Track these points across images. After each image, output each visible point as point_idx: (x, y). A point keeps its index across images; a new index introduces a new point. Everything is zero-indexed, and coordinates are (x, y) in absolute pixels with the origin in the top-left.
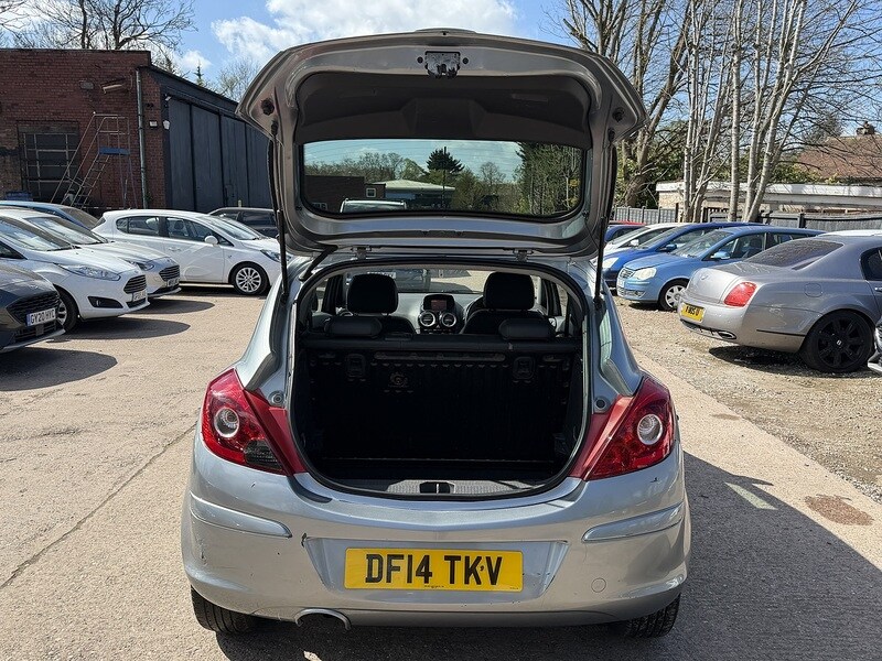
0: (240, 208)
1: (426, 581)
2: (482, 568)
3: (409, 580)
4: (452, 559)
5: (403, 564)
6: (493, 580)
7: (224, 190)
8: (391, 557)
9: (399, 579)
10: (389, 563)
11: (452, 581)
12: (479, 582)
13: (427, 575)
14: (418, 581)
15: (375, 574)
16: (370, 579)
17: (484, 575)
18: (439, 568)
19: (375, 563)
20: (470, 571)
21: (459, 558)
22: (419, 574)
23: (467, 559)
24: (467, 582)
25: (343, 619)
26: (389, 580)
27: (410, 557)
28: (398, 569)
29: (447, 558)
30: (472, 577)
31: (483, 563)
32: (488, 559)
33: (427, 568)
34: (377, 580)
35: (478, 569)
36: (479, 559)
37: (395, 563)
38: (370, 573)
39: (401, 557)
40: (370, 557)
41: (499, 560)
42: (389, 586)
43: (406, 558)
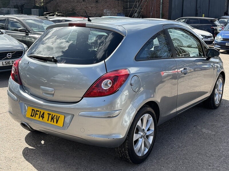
1: (43, 119)
3: (39, 118)
4: (49, 114)
6: (57, 122)
7: (196, 10)
8: (37, 111)
9: (37, 116)
10: (36, 112)
11: (48, 121)
12: (54, 122)
13: (43, 117)
15: (33, 115)
16: (31, 116)
17: (55, 120)
18: (46, 116)
19: (33, 111)
20: (52, 118)
21: (50, 114)
22: (41, 117)
23: (52, 115)
24: (51, 121)
26: (35, 117)
27: (41, 112)
28: (37, 114)
29: (48, 114)
30: (52, 120)
31: (55, 117)
32: (57, 116)
33: (43, 116)
36: (55, 115)
37: (37, 112)
40: (33, 110)
41: (59, 117)
43: (40, 112)
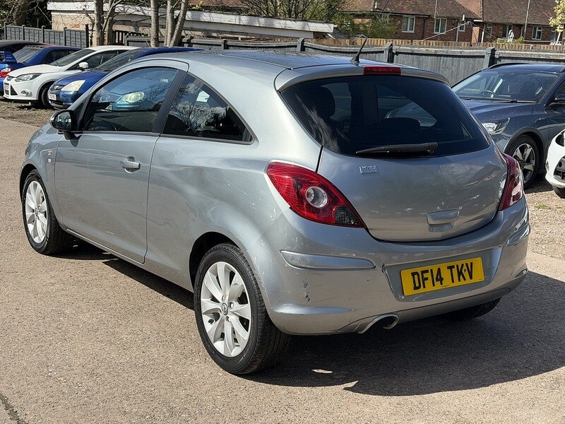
1: (442, 284)
2: (465, 270)
3: (434, 285)
4: (451, 268)
5: (429, 275)
6: (471, 278)
8: (423, 272)
9: (428, 283)
10: (423, 276)
11: (453, 282)
12: (465, 280)
13: (441, 280)
14: (437, 284)
15: (417, 285)
16: (416, 288)
17: (466, 274)
18: (446, 274)
19: (416, 276)
20: (460, 273)
21: (453, 267)
22: (437, 280)
23: (457, 266)
24: (459, 280)
26: (424, 287)
27: (431, 270)
28: (427, 279)
29: (449, 268)
30: (461, 277)
31: (465, 267)
32: (467, 264)
33: (440, 276)
34: (419, 287)
35: (463, 271)
36: (463, 265)
37: (426, 275)
38: (415, 284)
39: (427, 271)
40: (413, 274)
41: (472, 263)
43: (430, 271)
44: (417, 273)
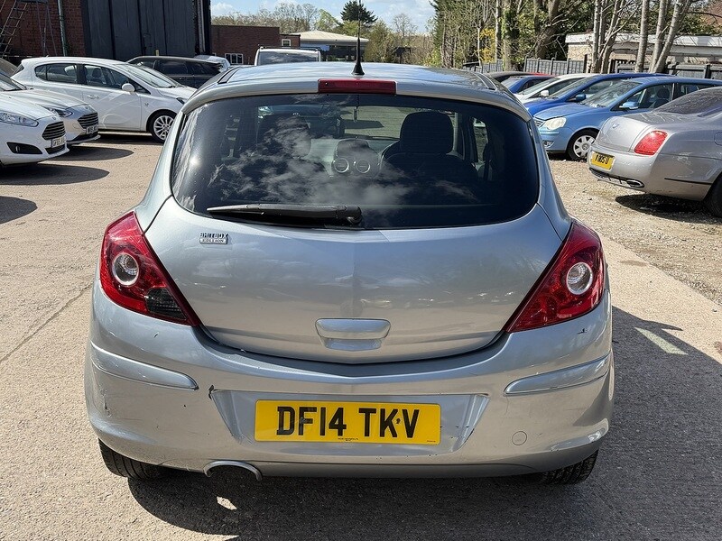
0: (158, 56)
1: (340, 434)
2: (398, 420)
3: (323, 433)
4: (367, 412)
5: (316, 417)
6: (410, 432)
7: (142, 40)
8: (303, 410)
9: (312, 431)
10: (301, 415)
11: (367, 434)
12: (394, 435)
13: (341, 427)
14: (332, 434)
15: (286, 427)
16: (281, 432)
17: (401, 428)
18: (354, 420)
19: (287, 415)
20: (386, 424)
21: (374, 411)
22: (332, 426)
23: (383, 411)
24: (382, 434)
25: (255, 471)
26: (301, 433)
27: (323, 410)
28: (310, 421)
29: (361, 410)
30: (388, 430)
31: (400, 415)
32: (405, 412)
33: (341, 421)
34: (289, 432)
35: (394, 421)
36: (395, 412)
37: (307, 415)
38: (281, 425)
39: (314, 410)
40: (281, 410)
41: (416, 412)
42: (302, 438)
43: (319, 410)
44: (291, 410)
